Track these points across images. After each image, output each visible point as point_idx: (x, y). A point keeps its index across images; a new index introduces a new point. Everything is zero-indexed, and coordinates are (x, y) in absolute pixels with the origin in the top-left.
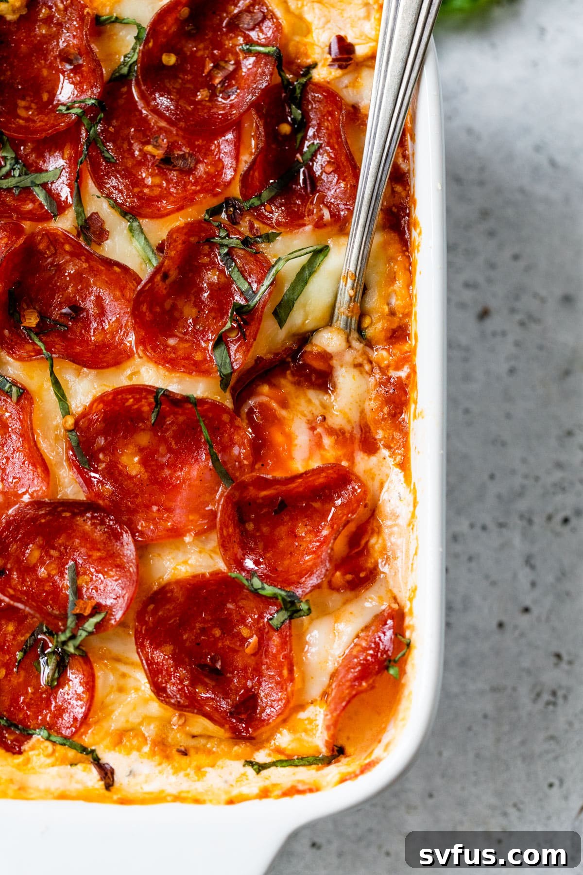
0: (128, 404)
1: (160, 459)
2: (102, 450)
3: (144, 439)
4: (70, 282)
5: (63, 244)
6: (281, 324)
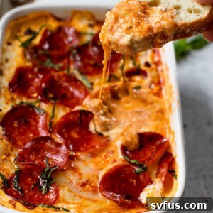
4: (63, 89)
5: (62, 78)
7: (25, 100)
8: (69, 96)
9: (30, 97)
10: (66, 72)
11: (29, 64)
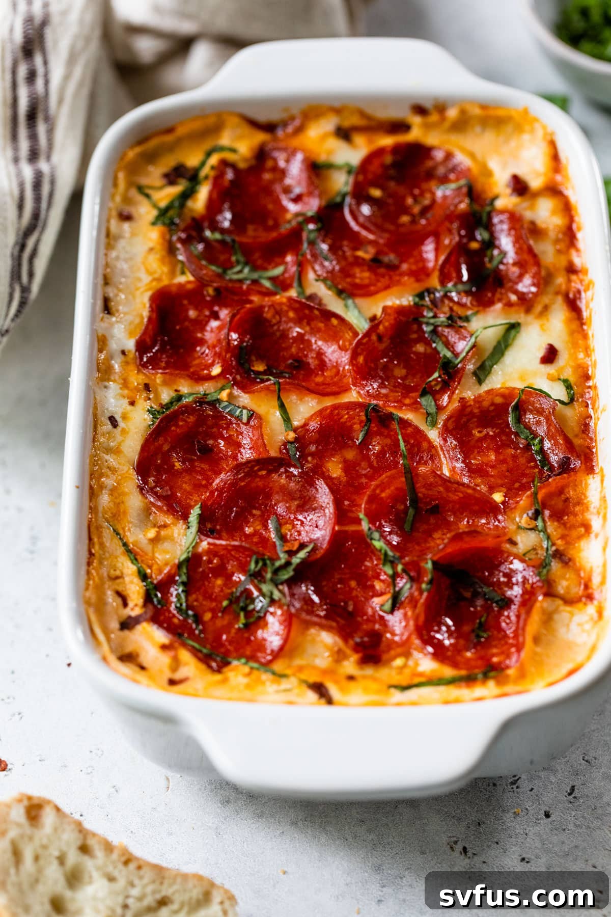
0: (342, 420)
1: (360, 471)
2: (312, 454)
3: (350, 455)
4: (293, 343)
5: (287, 312)
6: (480, 382)
7: (185, 387)
8: (312, 361)
9: (198, 378)
10: (293, 293)
11: (185, 278)
